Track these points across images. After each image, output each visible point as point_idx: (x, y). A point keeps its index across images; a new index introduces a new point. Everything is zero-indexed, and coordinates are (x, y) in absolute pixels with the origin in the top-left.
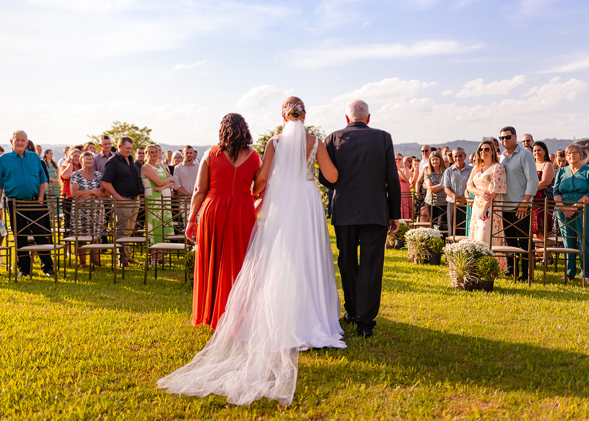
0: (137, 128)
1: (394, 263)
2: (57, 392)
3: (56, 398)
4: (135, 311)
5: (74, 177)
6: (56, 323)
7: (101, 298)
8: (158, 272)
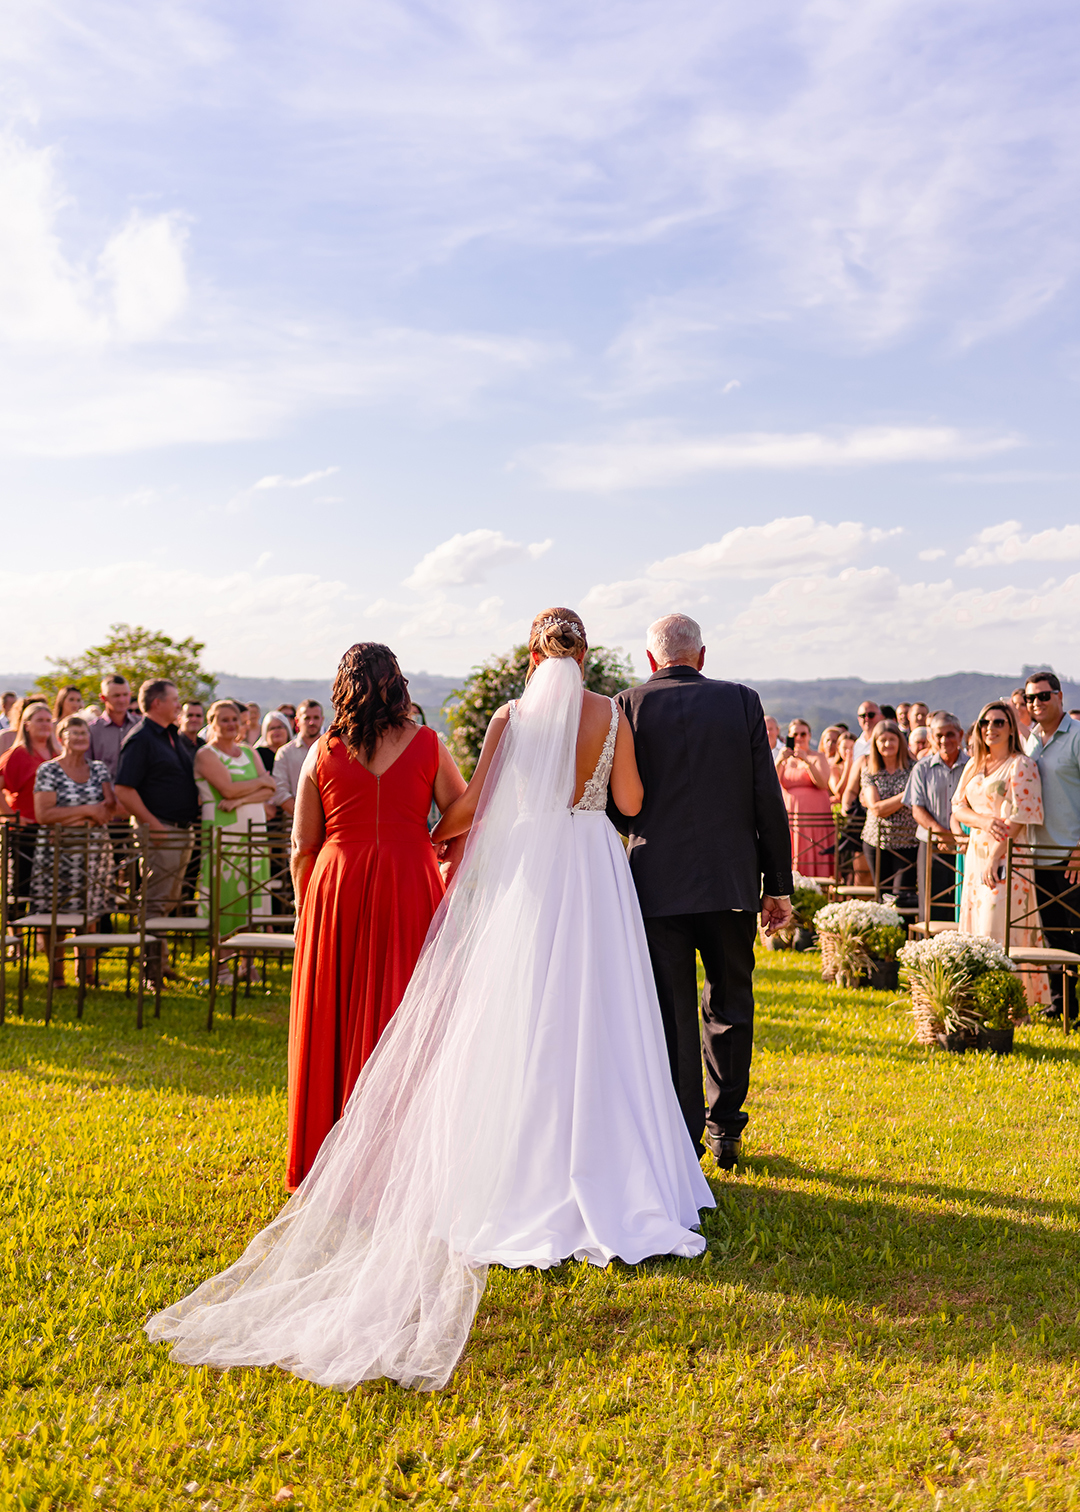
0: (168, 642)
1: (790, 985)
2: (50, 1264)
3: (48, 1278)
4: (196, 1091)
5: (45, 777)
6: (20, 1119)
7: (113, 1062)
8: (239, 1002)
